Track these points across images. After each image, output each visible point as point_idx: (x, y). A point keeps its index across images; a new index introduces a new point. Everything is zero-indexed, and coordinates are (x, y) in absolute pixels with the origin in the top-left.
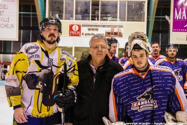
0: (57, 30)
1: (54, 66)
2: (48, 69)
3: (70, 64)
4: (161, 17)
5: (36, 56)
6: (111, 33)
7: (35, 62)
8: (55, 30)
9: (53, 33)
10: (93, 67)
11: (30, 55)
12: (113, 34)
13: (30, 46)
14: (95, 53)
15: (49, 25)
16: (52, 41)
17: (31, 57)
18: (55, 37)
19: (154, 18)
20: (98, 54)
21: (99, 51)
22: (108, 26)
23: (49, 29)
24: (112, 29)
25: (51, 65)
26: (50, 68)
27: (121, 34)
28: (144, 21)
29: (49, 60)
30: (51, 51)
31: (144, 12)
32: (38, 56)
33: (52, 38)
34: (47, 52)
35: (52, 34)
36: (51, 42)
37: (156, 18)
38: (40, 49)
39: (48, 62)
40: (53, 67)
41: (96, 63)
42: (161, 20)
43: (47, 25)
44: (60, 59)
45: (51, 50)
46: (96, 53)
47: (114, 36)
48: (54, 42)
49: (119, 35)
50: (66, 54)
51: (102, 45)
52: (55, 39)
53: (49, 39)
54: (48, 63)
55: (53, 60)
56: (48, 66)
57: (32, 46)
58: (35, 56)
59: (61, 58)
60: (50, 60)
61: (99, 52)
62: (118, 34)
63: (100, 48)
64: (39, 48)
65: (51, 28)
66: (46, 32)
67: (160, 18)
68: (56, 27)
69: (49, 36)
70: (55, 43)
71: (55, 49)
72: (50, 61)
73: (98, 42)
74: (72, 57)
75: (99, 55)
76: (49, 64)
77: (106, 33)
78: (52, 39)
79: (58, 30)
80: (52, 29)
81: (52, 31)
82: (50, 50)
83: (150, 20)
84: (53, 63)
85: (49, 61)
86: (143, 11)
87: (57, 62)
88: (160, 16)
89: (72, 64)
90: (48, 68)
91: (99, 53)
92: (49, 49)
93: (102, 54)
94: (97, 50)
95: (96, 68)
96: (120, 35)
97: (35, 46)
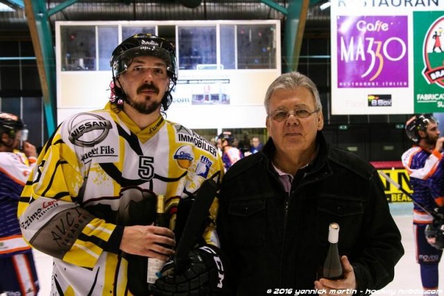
0: (162, 73)
1: (157, 177)
2: (140, 189)
3: (205, 168)
4: (308, 57)
5: (104, 152)
6: (204, 97)
7: (101, 169)
8: (157, 71)
9: (152, 82)
10: (281, 173)
11: (87, 150)
12: (210, 97)
13: (84, 123)
14: (280, 131)
15: (140, 59)
16: (149, 104)
17: (88, 155)
18: (157, 91)
19: (297, 60)
20: (287, 135)
21: (289, 124)
22: (197, 82)
23: (138, 69)
24: (207, 88)
25: (148, 176)
26: (146, 186)
27: (227, 98)
28: (274, 67)
29: (143, 159)
30: (146, 134)
31: (274, 47)
32: (109, 151)
33: (147, 95)
34: (137, 137)
35: (149, 83)
36: (145, 106)
37: (301, 60)
38: (115, 130)
39: (140, 167)
40: (155, 181)
41: (289, 161)
42: (308, 64)
43: (135, 59)
44: (176, 157)
45: (147, 130)
46: (283, 132)
47: (212, 101)
48: (154, 107)
49: (223, 101)
50: (191, 140)
51: (296, 106)
52: (158, 98)
53: (138, 98)
54: (139, 171)
55: (152, 162)
56: (139, 178)
57: (92, 123)
58: (99, 151)
59: (178, 154)
60: (145, 161)
61: (290, 128)
62: (220, 97)
63: (292, 116)
64: (110, 127)
65: (146, 66)
66: (131, 80)
67: (306, 59)
68: (159, 64)
69: (139, 91)
70: (157, 110)
71: (158, 125)
72: (146, 164)
73: (285, 97)
74: (209, 149)
75: (291, 137)
76: (141, 173)
77: (193, 96)
78: (148, 98)
79: (165, 73)
80: (149, 69)
81: (150, 77)
82: (144, 131)
83: (288, 64)
84: (153, 169)
85: (142, 165)
86: (272, 46)
87: (167, 167)
88: (306, 55)
89: (211, 168)
90: (140, 186)
91: (291, 130)
92: (142, 129)
93: (300, 134)
94: (285, 123)
95: (289, 176)
96: (225, 100)
97: (98, 121)
